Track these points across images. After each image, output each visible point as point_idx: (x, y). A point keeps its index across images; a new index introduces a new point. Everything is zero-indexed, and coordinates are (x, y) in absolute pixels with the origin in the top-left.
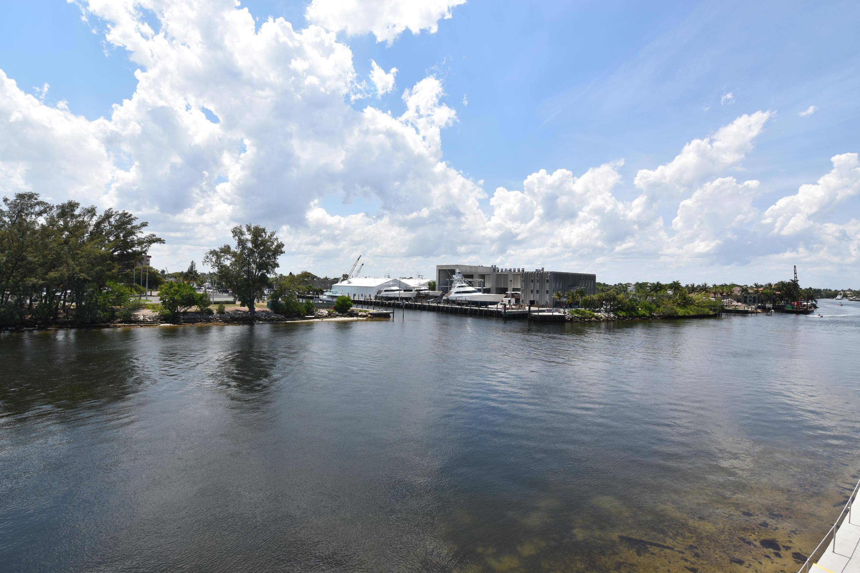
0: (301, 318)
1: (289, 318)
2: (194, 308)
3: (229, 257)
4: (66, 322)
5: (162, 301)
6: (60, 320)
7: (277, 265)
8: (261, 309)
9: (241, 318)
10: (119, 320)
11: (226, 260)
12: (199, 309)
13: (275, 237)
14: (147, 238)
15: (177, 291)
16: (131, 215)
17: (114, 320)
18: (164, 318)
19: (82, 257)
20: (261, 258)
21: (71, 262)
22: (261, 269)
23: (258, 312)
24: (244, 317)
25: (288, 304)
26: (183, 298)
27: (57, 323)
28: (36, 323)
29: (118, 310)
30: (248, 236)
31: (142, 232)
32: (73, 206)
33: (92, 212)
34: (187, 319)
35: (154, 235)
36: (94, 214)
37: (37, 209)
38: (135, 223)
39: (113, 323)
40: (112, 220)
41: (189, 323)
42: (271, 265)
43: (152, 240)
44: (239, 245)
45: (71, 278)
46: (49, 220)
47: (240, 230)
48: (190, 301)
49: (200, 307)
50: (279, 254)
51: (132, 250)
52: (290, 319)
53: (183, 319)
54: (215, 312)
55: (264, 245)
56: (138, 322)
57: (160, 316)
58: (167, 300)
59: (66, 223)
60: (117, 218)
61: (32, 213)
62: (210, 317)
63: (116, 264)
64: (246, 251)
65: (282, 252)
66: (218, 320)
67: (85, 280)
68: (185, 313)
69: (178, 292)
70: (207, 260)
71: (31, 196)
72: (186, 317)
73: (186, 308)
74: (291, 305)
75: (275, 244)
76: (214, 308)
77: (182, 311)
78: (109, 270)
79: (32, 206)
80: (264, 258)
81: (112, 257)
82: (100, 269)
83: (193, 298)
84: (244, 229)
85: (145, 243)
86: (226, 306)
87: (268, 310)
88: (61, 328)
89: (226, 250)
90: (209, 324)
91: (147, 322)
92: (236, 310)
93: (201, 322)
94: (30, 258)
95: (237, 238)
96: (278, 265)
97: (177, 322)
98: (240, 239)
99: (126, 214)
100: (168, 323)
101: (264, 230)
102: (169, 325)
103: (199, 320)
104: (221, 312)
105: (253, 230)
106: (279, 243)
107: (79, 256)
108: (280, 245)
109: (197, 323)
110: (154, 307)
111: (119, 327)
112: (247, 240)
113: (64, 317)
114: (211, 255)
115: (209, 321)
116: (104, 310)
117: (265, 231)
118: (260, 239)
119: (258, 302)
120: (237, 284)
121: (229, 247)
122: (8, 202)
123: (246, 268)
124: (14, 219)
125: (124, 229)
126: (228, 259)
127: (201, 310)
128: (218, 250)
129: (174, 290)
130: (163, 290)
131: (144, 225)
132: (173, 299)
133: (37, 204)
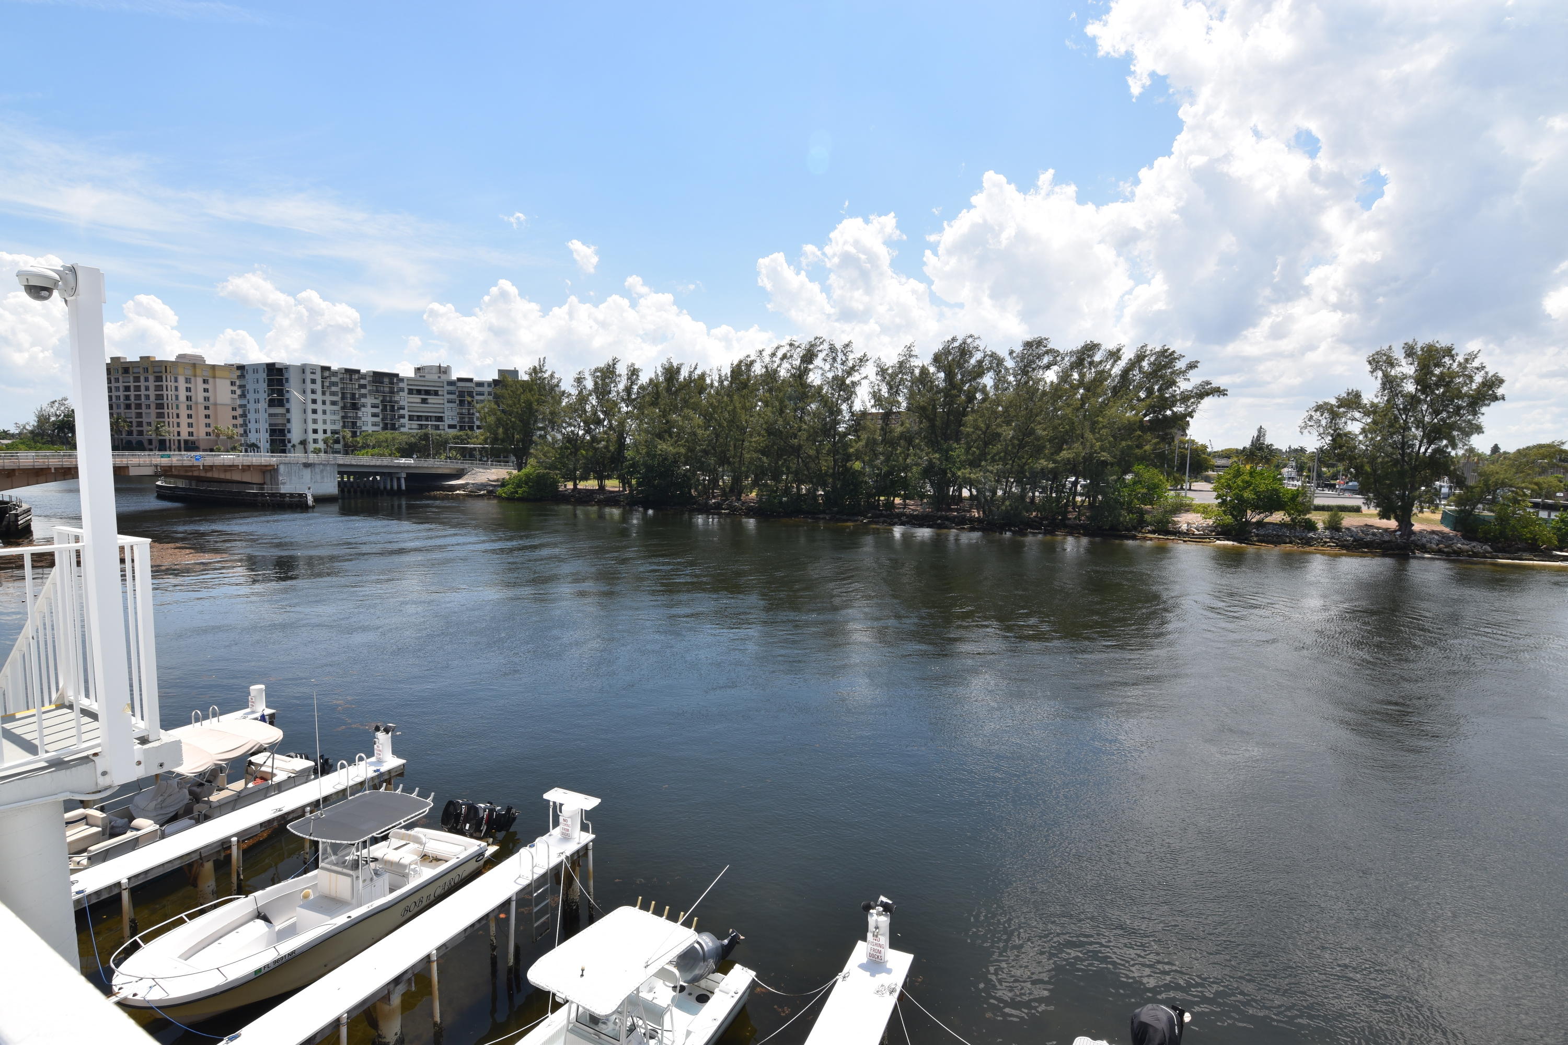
0: (1539, 556)
1: (1505, 552)
2: (1278, 517)
3: (1357, 415)
4: (1078, 525)
5: (1220, 500)
6: (1070, 522)
7: (1479, 429)
8: (1428, 528)
9: (1377, 543)
10: (1149, 528)
11: (1349, 422)
12: (1287, 519)
13: (1476, 363)
14: (1197, 388)
15: (1247, 482)
16: (1174, 352)
17: (1142, 528)
18: (1223, 531)
19: (1104, 427)
20: (1436, 413)
21: (1089, 435)
22: (1435, 439)
23: (1421, 532)
24: (1385, 542)
25: (1502, 520)
26: (1259, 497)
27: (1066, 526)
28: (1042, 524)
29: (1147, 512)
30: (1407, 368)
31: (1189, 380)
32: (1091, 348)
33: (1115, 355)
34: (1263, 536)
35: (1208, 383)
36: (1119, 358)
37: (1046, 360)
38: (1180, 365)
39: (1140, 532)
40: (1145, 364)
41: (1268, 542)
42: (1460, 429)
43: (1206, 391)
44: (1384, 389)
45: (1088, 459)
46: (1060, 374)
47: (1389, 357)
48: (1272, 502)
49: (1289, 515)
50: (1486, 402)
51: (1173, 411)
52: (1508, 555)
53: (1257, 535)
54: (1320, 525)
55: (1447, 385)
56: (1178, 533)
57: (1215, 527)
58: (1229, 499)
59: (1082, 375)
60: (1152, 359)
61: (1040, 367)
62: (1311, 534)
63: (1148, 436)
64: (1400, 401)
65: (1495, 398)
66: (1326, 542)
67: (1104, 463)
68: (1260, 524)
69: (1250, 486)
70: (1310, 424)
71: (1039, 343)
72: (1262, 532)
73: (1262, 515)
74: (1512, 522)
75: (1478, 379)
76: (1319, 519)
77: (1254, 520)
78: (1139, 446)
79: (1040, 357)
80: (1444, 415)
81: (1141, 425)
82: (1128, 446)
83: (1278, 497)
84: (1399, 354)
85: (1193, 397)
86: (1343, 514)
87: (1446, 530)
88: (1071, 534)
89: (1352, 401)
90: (1308, 549)
91: (1193, 534)
92: (1366, 525)
93: (1291, 543)
94: (1040, 432)
95: (1380, 374)
96: (1481, 428)
97: (1246, 539)
98: (1386, 375)
99: (1166, 351)
100: (1228, 540)
101: (1449, 352)
102: (1230, 543)
103: (1288, 540)
104: (1334, 526)
105: (1420, 353)
106: (1490, 375)
107: (1101, 425)
108: (1493, 382)
109: (1283, 545)
110: (1205, 510)
111: (1151, 539)
112: (1405, 377)
113: (1075, 518)
114: (1318, 413)
115: (1308, 542)
116: (1130, 511)
117: (1453, 352)
118: (1437, 371)
119: (1421, 511)
120: (1375, 471)
121: (1358, 395)
122: (1014, 355)
123: (1397, 438)
124: (1019, 377)
125: (1161, 377)
126: (1354, 419)
127: (1292, 520)
128: (1333, 402)
129: (1243, 481)
130: (1223, 481)
131: (1192, 366)
132: (1240, 498)
133: (1047, 352)
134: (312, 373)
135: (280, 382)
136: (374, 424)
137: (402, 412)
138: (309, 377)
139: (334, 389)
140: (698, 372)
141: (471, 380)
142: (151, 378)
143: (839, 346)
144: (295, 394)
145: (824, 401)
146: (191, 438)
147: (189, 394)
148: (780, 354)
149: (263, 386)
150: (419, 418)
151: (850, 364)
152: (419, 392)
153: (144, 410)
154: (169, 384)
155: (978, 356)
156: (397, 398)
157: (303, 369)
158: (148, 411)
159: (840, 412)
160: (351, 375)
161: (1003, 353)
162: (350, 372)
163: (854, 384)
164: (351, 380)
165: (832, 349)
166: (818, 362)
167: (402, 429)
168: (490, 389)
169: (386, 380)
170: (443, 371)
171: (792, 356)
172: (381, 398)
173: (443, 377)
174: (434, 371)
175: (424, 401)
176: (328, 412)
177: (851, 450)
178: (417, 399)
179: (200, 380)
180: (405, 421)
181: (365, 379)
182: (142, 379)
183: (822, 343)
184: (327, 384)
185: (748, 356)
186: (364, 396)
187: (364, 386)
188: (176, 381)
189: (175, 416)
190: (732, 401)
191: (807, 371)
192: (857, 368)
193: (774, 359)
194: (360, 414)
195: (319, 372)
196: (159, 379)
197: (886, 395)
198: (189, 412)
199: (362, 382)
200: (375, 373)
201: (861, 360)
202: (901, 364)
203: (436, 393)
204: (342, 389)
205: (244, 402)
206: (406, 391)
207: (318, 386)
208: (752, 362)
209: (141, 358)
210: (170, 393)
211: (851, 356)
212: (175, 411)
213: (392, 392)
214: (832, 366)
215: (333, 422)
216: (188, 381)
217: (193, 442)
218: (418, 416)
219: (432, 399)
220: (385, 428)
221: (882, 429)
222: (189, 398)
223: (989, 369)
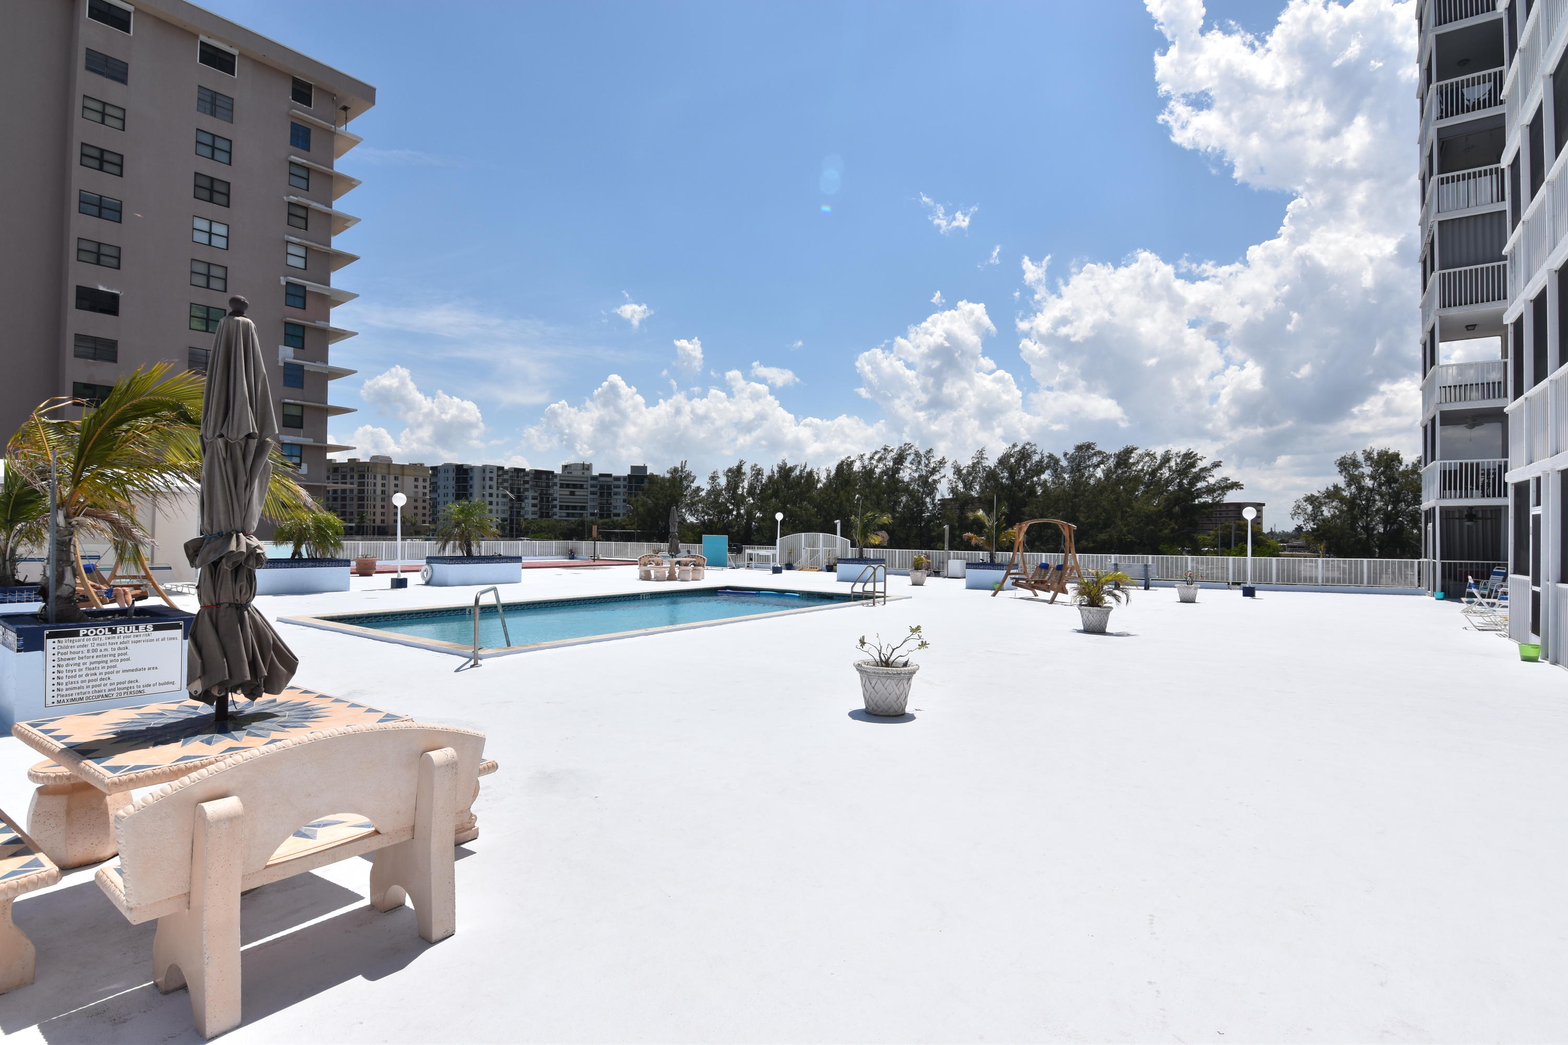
3: (1334, 504)
11: (1329, 509)
14: (1221, 483)
16: (1196, 454)
19: (1131, 516)
20: (1396, 503)
22: (1392, 523)
30: (1367, 469)
31: (1213, 476)
33: (1148, 457)
35: (1227, 479)
37: (1095, 460)
38: (1201, 465)
40: (1173, 464)
43: (1229, 485)
44: (1350, 484)
46: (1106, 472)
47: (1353, 461)
51: (1200, 502)
55: (1398, 481)
59: (1121, 474)
60: (1178, 460)
61: (1089, 466)
63: (1172, 522)
64: (1362, 493)
70: (1299, 511)
71: (1089, 446)
78: (1161, 530)
79: (1089, 458)
80: (1403, 504)
82: (1151, 530)
84: (1360, 458)
85: (1216, 489)
89: (1331, 494)
95: (1347, 473)
98: (1351, 475)
99: (1190, 454)
105: (1375, 457)
107: (1129, 515)
112: (1365, 476)
114: (1306, 504)
117: (1400, 457)
121: (1335, 490)
122: (1068, 456)
123: (1363, 522)
124: (1072, 474)
125: (1188, 474)
126: (1331, 507)
128: (1319, 495)
131: (1217, 465)
133: (1095, 454)
134: (491, 472)
135: (465, 480)
136: (534, 513)
137: (555, 503)
138: (488, 475)
139: (505, 484)
140: (808, 469)
141: (610, 475)
142: (356, 476)
143: (922, 452)
144: (476, 489)
145: (911, 494)
146: (383, 525)
147: (383, 488)
148: (876, 457)
149: (452, 483)
150: (567, 507)
151: (932, 465)
152: (568, 486)
153: (348, 502)
154: (370, 480)
155: (1036, 458)
156: (551, 491)
157: (484, 469)
158: (351, 503)
159: (924, 503)
160: (518, 473)
161: (1059, 455)
162: (518, 471)
163: (935, 481)
164: (518, 477)
165: (917, 454)
166: (907, 463)
167: (555, 517)
168: (625, 483)
169: (544, 477)
170: (587, 468)
171: (885, 458)
172: (539, 492)
173: (587, 473)
174: (579, 468)
175: (572, 493)
176: (500, 504)
177: (934, 534)
178: (566, 491)
179: (392, 477)
180: (556, 510)
181: (528, 476)
182: (348, 477)
183: (910, 448)
184: (500, 481)
185: (849, 457)
186: (527, 490)
187: (526, 482)
188: (375, 478)
189: (372, 506)
190: (838, 496)
191: (897, 471)
192: (938, 469)
193: (872, 461)
194: (523, 505)
195: (495, 471)
196: (362, 477)
197: (962, 490)
198: (383, 503)
199: (527, 478)
200: (537, 471)
201: (940, 463)
202: (974, 466)
203: (581, 487)
204: (512, 484)
205: (434, 496)
206: (558, 485)
207: (494, 483)
208: (852, 462)
209: (349, 460)
210: (370, 488)
211: (933, 460)
212: (372, 503)
213: (548, 486)
214: (918, 468)
215: (503, 511)
216: (383, 478)
217: (384, 528)
218: (567, 506)
219: (578, 492)
220: (541, 516)
221: (959, 517)
222: (383, 492)
223: (1047, 468)
